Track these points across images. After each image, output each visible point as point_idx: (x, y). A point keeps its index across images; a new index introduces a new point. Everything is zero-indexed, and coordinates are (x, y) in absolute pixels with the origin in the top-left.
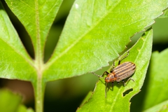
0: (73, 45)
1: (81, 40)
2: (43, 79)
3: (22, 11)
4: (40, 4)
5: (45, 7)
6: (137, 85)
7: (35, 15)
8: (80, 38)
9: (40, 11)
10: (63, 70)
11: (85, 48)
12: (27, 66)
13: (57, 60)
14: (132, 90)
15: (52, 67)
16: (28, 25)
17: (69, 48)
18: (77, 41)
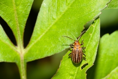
0: (44, 34)
1: (49, 30)
2: (25, 60)
3: (3, 11)
4: (17, 5)
5: (20, 7)
6: (91, 60)
7: (14, 13)
8: (49, 28)
9: (17, 10)
10: (37, 53)
11: (52, 36)
12: (12, 51)
13: (33, 46)
14: (87, 64)
15: (30, 51)
16: (10, 21)
17: (41, 36)
18: (47, 30)
